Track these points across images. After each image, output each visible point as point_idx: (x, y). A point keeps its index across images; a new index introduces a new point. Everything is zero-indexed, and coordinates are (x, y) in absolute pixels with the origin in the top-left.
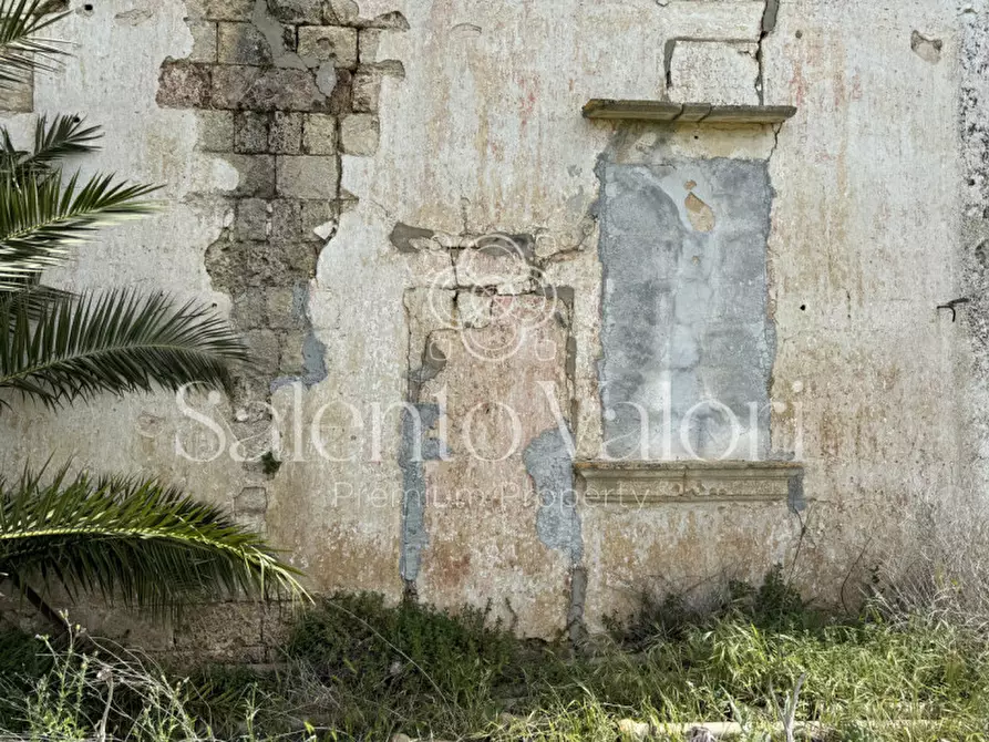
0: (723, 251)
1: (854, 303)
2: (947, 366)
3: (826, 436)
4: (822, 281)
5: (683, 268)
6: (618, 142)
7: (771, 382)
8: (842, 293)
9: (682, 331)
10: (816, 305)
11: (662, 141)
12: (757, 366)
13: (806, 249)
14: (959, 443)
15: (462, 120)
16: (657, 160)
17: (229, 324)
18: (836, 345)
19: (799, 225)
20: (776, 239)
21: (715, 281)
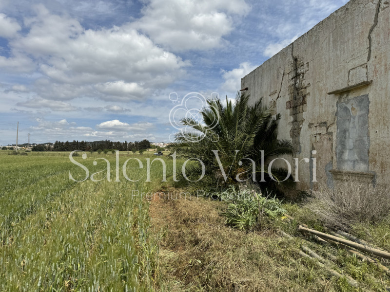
0: (359, 120)
3: (382, 167)
4: (381, 124)
5: (351, 125)
6: (340, 98)
7: (369, 153)
8: (386, 127)
9: (351, 141)
10: (379, 131)
11: (347, 95)
12: (366, 148)
13: (377, 116)
15: (317, 101)
16: (346, 100)
17: (292, 144)
18: (385, 142)
19: (376, 109)
20: (370, 114)
21: (357, 127)
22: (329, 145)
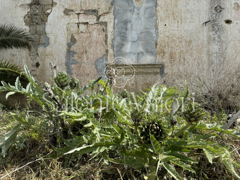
0: (145, 12)
1: (179, 24)
2: (206, 39)
3: (171, 58)
4: (171, 18)
5: (135, 16)
7: (156, 44)
8: (176, 21)
9: (134, 32)
10: (169, 24)
12: (153, 40)
13: (167, 10)
14: (209, 59)
18: (174, 35)
19: (165, 4)
20: (158, 8)
21: (143, 19)
22: (102, 37)
